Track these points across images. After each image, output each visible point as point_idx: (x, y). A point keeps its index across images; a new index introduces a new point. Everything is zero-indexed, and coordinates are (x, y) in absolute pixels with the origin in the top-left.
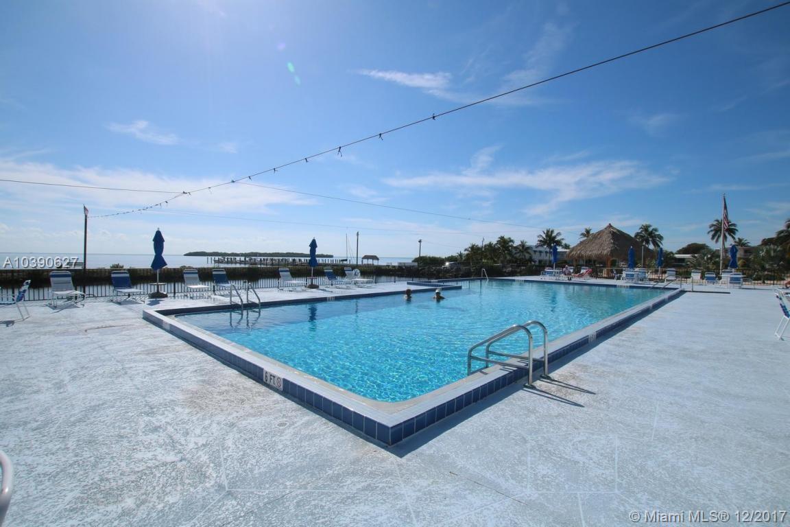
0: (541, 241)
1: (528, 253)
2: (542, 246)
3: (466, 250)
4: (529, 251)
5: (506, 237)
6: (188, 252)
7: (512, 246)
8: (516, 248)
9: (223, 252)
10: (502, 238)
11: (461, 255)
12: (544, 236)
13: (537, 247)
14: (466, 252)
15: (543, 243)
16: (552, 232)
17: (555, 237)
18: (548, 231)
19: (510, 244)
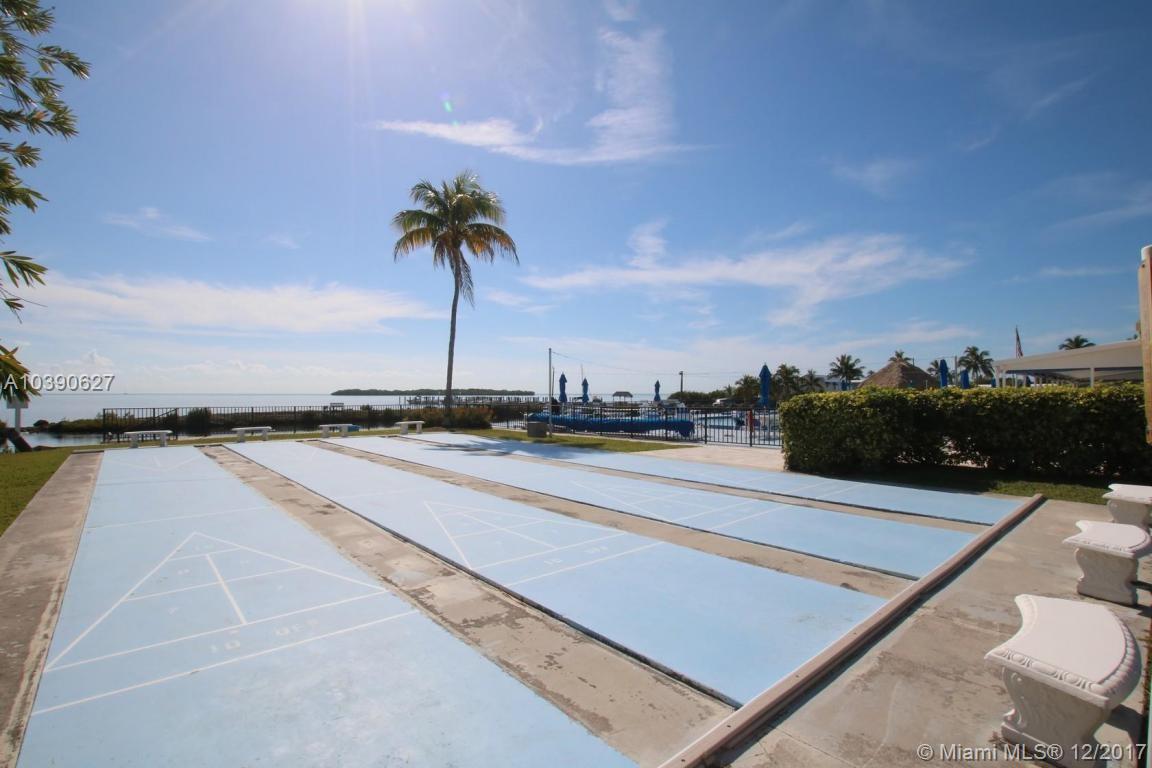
0: (834, 370)
1: (818, 385)
2: (836, 376)
3: (737, 383)
4: (820, 383)
5: (789, 366)
6: (336, 390)
7: (797, 377)
8: (802, 379)
9: (383, 389)
10: (783, 367)
11: (729, 389)
12: (839, 364)
13: (830, 377)
14: (738, 386)
15: (837, 372)
16: (849, 358)
17: (854, 365)
18: (843, 358)
19: (796, 374)
